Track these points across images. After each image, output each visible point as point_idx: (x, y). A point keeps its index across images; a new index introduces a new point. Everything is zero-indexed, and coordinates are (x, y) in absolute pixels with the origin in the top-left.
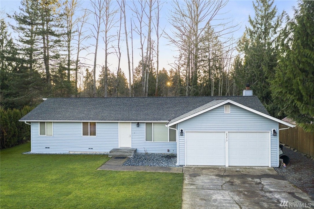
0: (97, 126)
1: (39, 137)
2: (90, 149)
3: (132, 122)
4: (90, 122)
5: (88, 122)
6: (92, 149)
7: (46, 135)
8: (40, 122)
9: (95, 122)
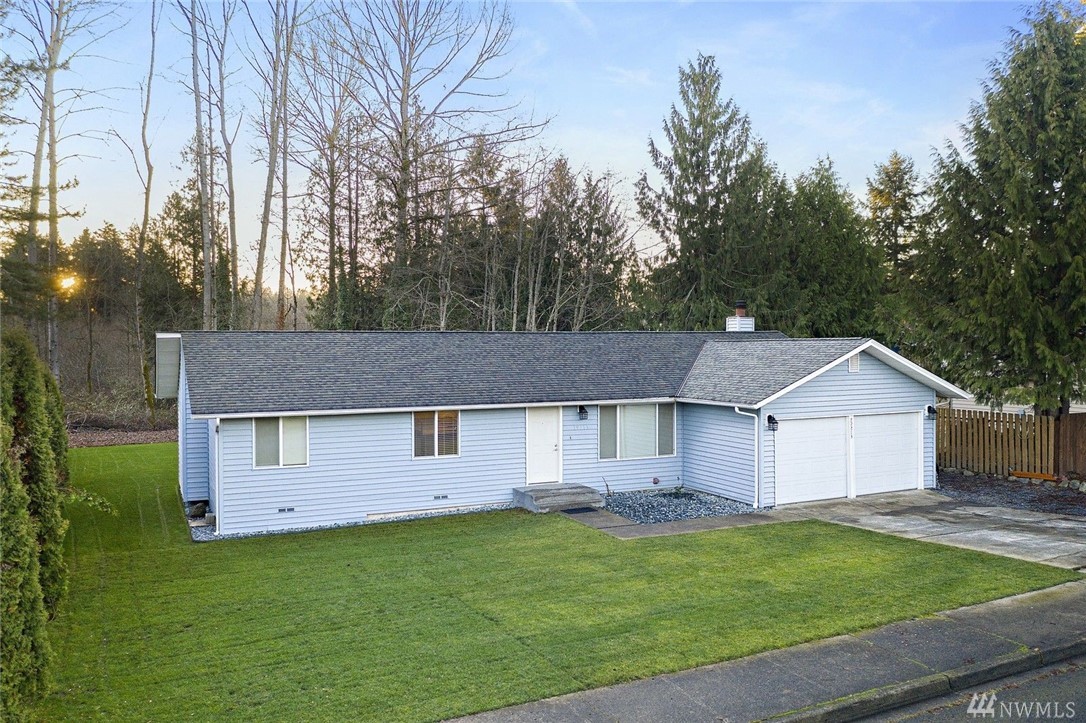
0: (463, 423)
1: (255, 473)
2: (437, 498)
3: (563, 407)
4: (440, 412)
5: (434, 412)
6: (445, 497)
7: (281, 466)
8: (257, 419)
9: (456, 411)
